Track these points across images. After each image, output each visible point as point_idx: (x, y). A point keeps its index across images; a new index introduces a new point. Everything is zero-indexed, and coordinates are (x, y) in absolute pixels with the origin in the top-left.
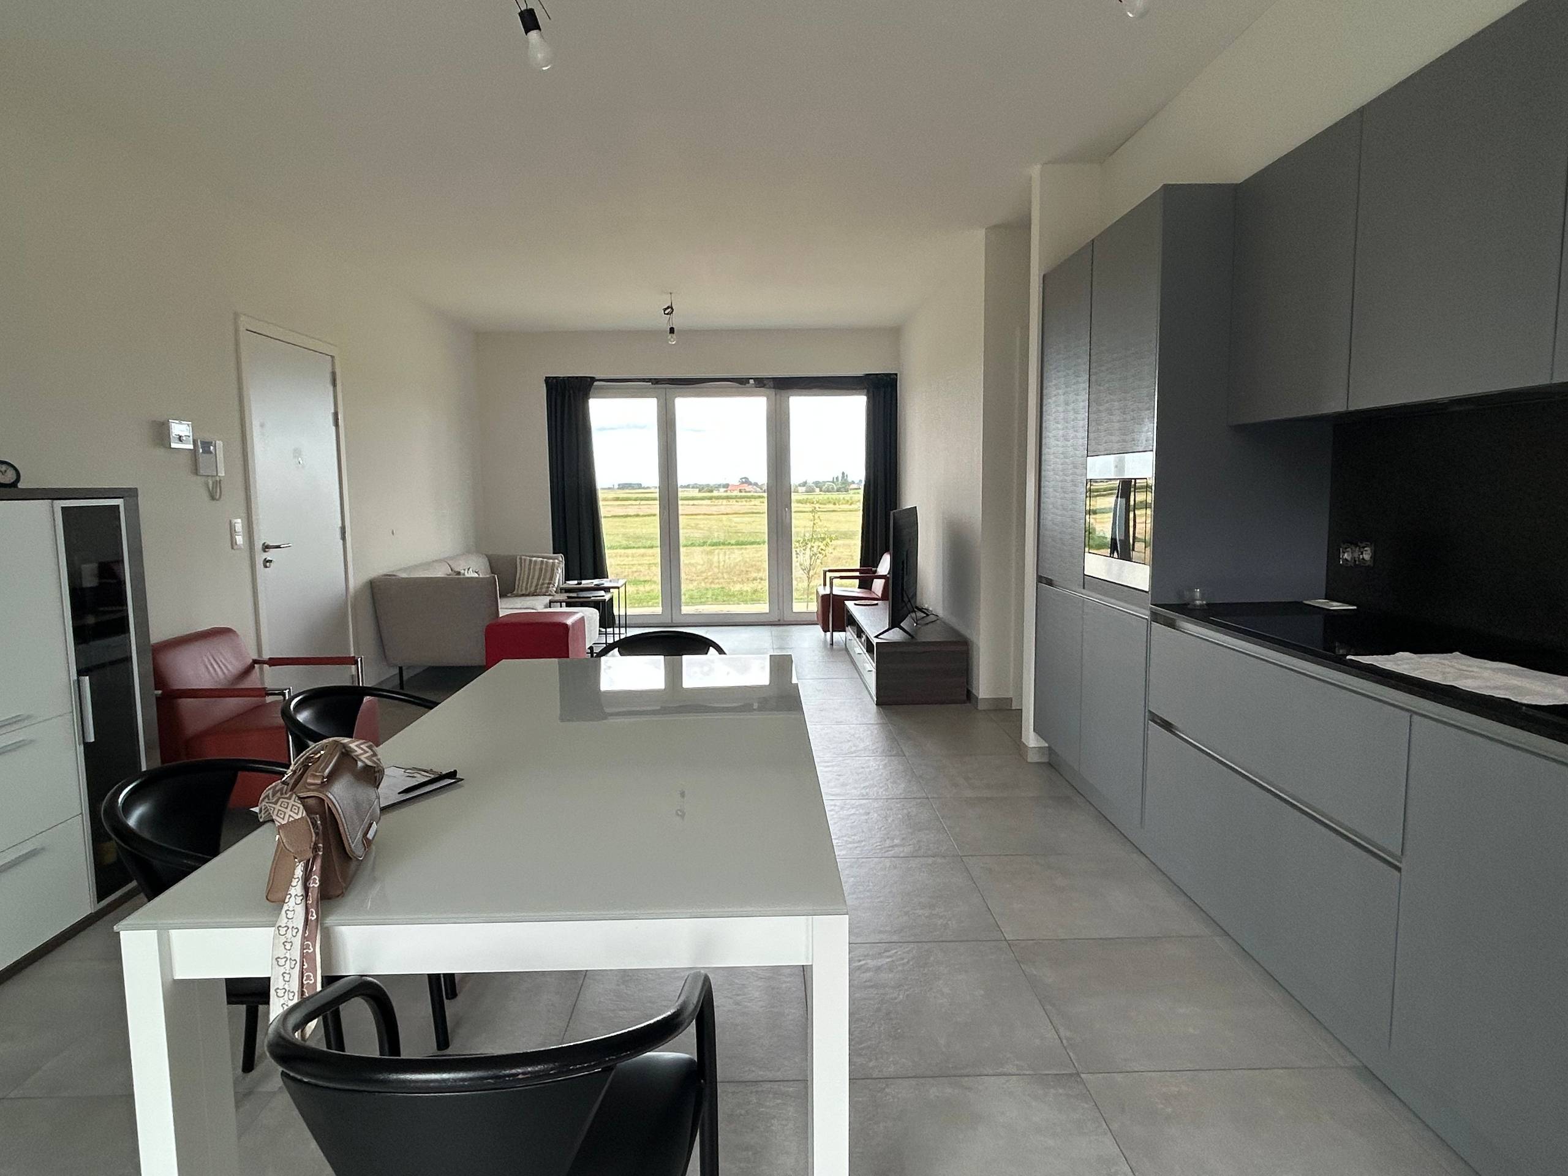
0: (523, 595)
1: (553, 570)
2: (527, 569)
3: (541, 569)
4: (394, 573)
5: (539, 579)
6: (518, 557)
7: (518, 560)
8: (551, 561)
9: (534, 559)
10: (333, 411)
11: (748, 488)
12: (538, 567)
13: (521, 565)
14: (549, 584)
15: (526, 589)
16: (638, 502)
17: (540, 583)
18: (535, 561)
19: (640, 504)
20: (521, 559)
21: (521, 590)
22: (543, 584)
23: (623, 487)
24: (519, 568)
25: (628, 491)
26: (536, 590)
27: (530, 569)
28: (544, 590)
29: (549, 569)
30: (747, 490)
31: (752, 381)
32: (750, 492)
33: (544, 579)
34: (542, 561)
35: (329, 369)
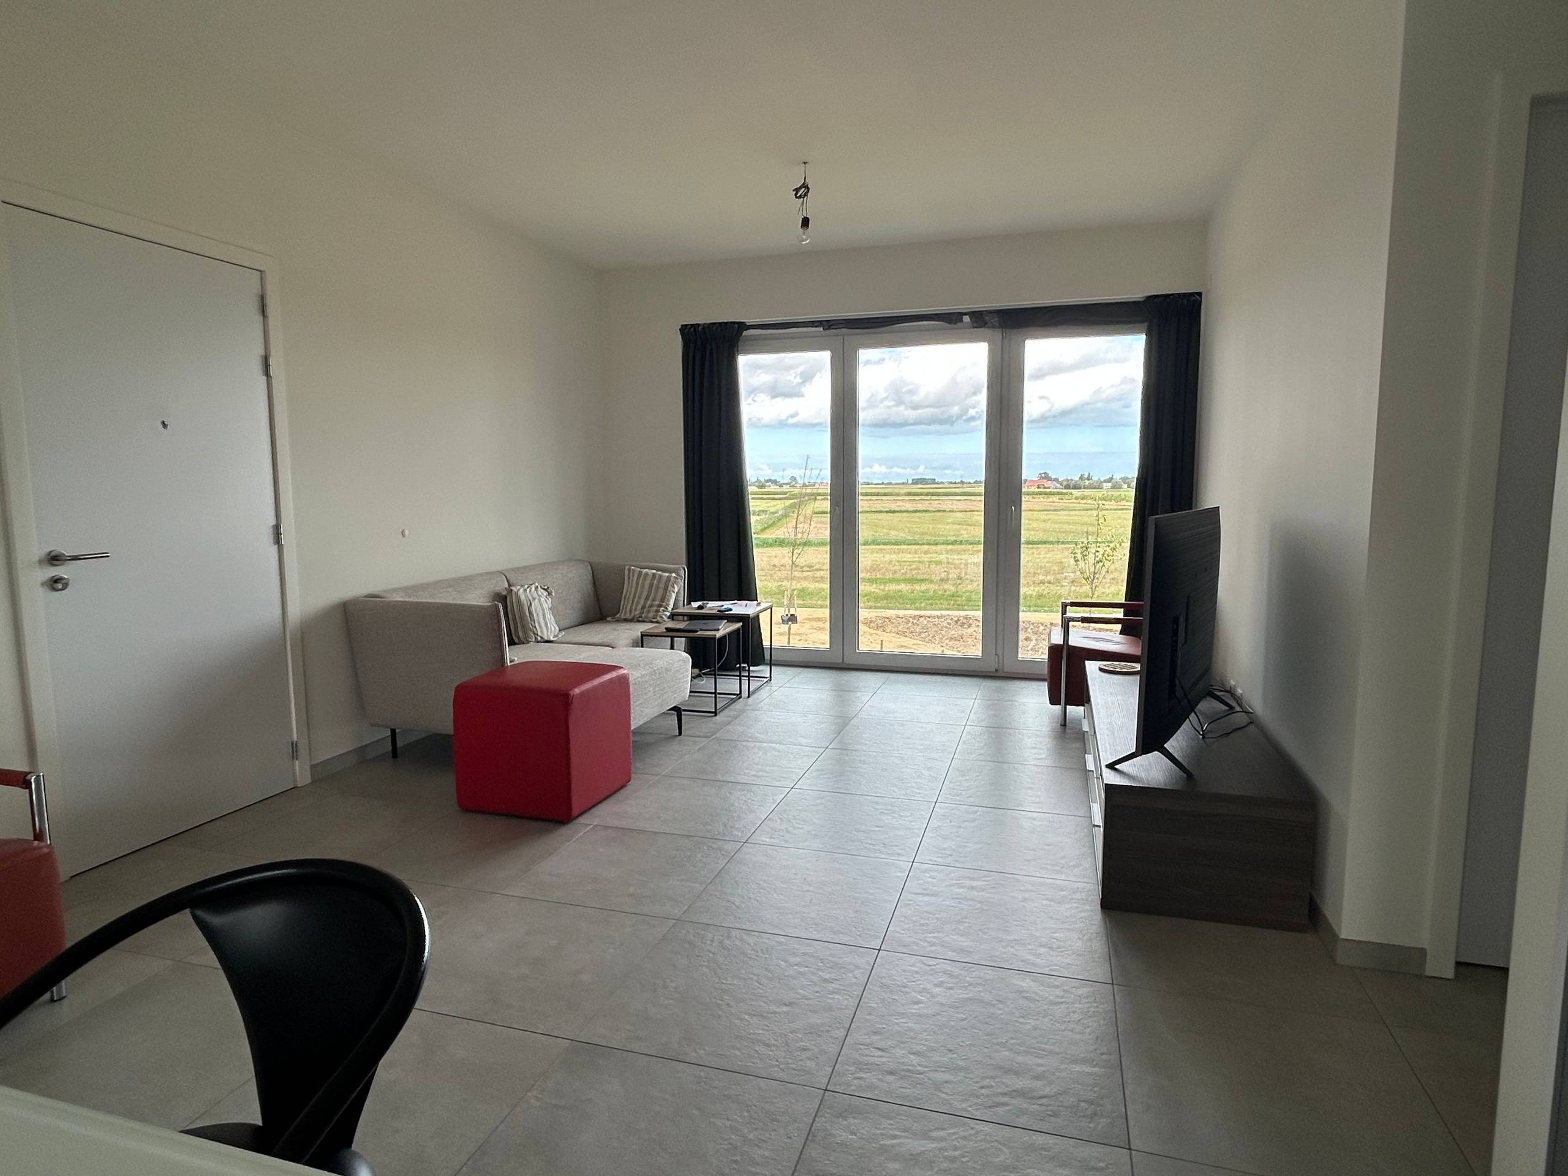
0: (626, 620)
1: (666, 588)
2: (634, 585)
3: (651, 585)
4: (384, 595)
5: (647, 599)
6: (627, 567)
7: (627, 573)
8: (667, 574)
9: (645, 571)
10: (262, 352)
11: (1048, 484)
12: (648, 582)
13: (629, 578)
14: (660, 606)
15: (631, 611)
16: (928, 498)
17: (647, 605)
18: (646, 574)
19: (930, 499)
20: (629, 570)
21: (625, 615)
22: (651, 606)
23: (916, 482)
24: (626, 586)
25: (920, 486)
26: (641, 613)
27: (637, 584)
28: (651, 615)
29: (662, 585)
30: (1046, 486)
31: (966, 319)
32: (1049, 488)
33: (654, 600)
34: (654, 574)
35: (256, 289)
